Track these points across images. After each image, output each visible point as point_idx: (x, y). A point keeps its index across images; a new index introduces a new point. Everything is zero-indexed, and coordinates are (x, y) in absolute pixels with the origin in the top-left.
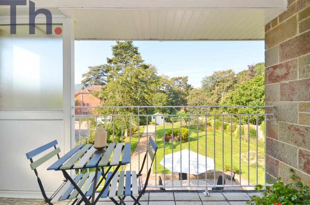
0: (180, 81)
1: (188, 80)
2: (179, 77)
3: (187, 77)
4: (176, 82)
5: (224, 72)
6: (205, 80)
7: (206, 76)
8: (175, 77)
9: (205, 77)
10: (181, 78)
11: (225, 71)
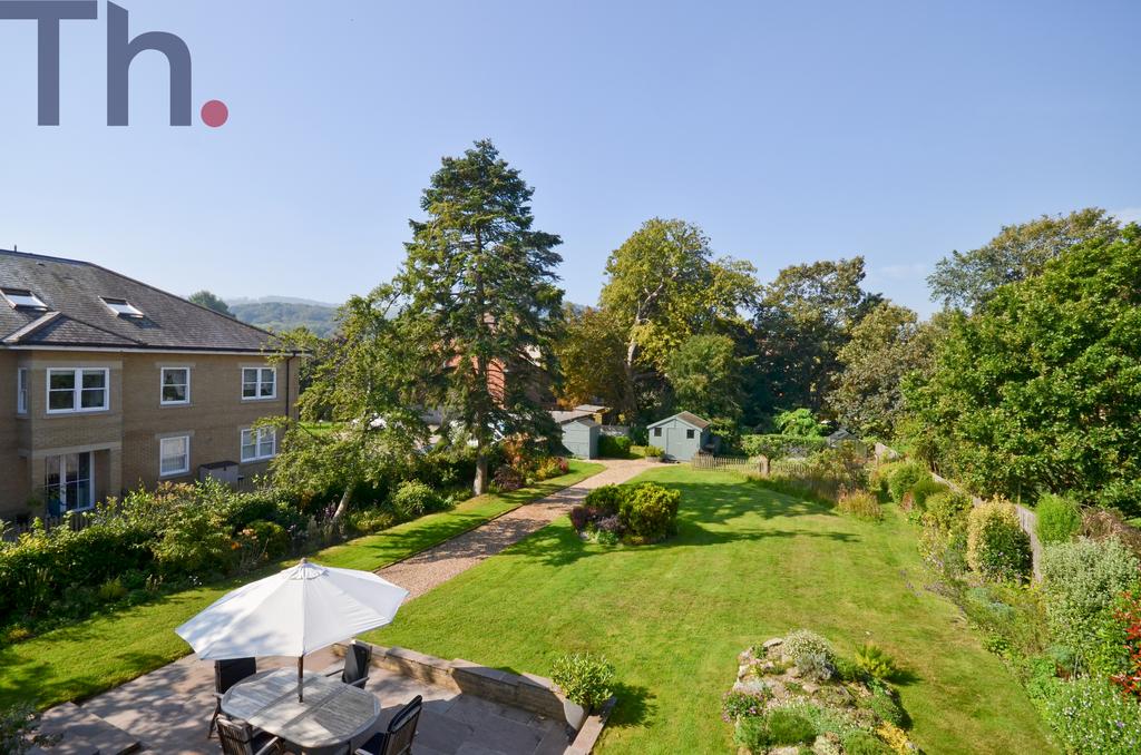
0: (825, 279)
1: (863, 275)
2: (818, 265)
3: (861, 262)
4: (806, 284)
5: (1049, 226)
6: (952, 272)
7: (955, 252)
8: (798, 265)
9: (950, 257)
10: (829, 267)
11: (1057, 220)
